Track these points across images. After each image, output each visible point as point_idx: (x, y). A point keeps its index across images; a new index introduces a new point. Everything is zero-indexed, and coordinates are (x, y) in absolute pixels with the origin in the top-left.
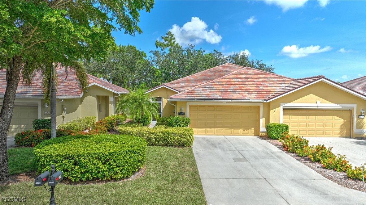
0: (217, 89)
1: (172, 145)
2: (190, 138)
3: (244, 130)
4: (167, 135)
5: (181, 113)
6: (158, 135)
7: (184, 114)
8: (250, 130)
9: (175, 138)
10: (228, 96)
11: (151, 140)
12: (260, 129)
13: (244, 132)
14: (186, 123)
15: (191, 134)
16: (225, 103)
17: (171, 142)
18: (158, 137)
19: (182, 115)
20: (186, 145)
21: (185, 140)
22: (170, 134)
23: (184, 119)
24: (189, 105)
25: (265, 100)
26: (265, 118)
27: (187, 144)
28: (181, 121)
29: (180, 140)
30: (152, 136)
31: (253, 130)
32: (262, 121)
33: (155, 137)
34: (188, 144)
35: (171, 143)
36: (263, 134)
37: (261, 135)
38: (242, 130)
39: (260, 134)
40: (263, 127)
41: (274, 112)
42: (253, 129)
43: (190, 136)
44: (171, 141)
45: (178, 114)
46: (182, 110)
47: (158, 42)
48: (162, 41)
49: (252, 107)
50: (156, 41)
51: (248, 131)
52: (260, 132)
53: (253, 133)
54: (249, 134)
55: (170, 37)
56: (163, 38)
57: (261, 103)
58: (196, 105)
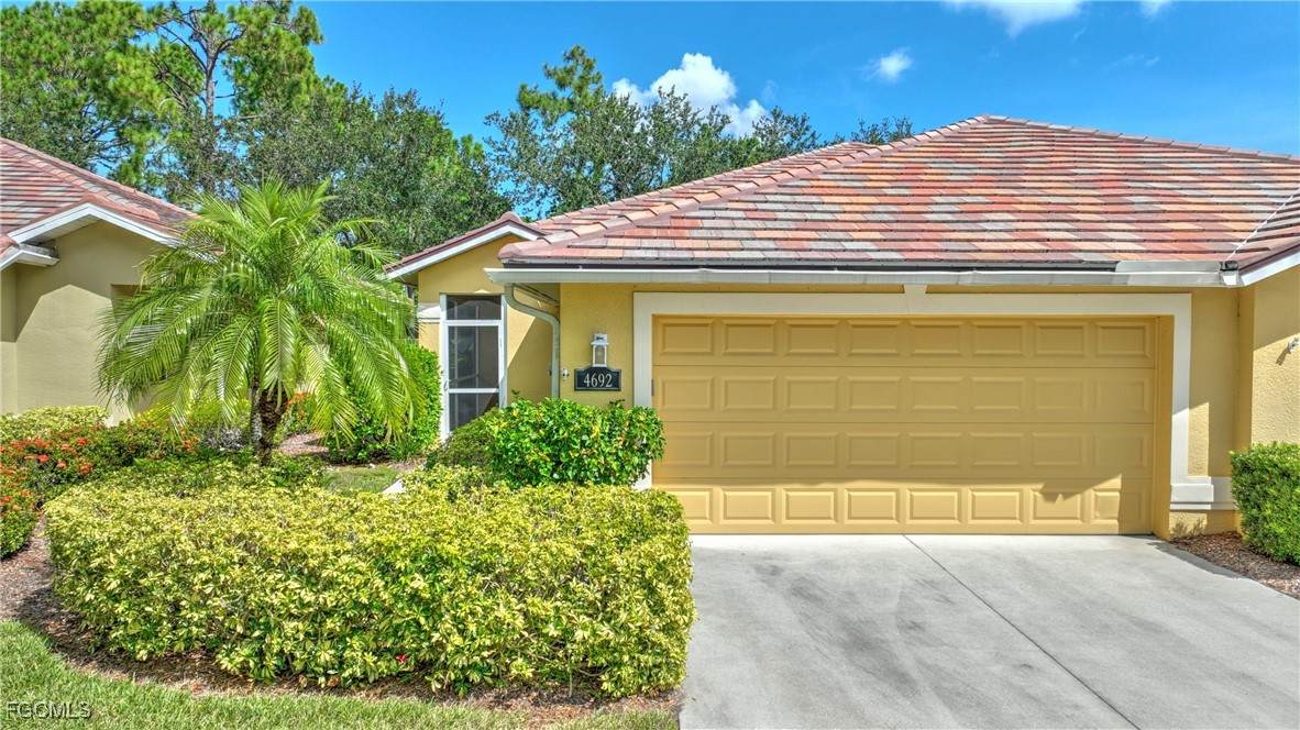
0: (848, 208)
1: (475, 677)
2: (658, 608)
3: (1049, 496)
4: (420, 583)
5: (592, 371)
6: (330, 584)
7: (615, 382)
8: (1091, 493)
9: (502, 612)
10: (940, 245)
11: (268, 628)
12: (1170, 488)
13: (1049, 505)
14: (628, 447)
15: (660, 567)
16: (915, 301)
17: (459, 650)
18: (329, 598)
19: (600, 387)
20: (618, 682)
21: (605, 631)
22: (448, 575)
23: (614, 420)
24: (655, 318)
25: (1228, 267)
26: (1205, 408)
27: (626, 672)
28: (589, 433)
29: (552, 631)
30: (280, 591)
31: (1116, 494)
32: (1189, 427)
33: (309, 597)
34: (640, 670)
35: (460, 661)
36: (1191, 523)
37: (1180, 527)
38: (1032, 491)
39: (1172, 524)
40: (1191, 472)
41: (1280, 361)
42: (1116, 482)
43: (652, 591)
44: (457, 640)
45: (568, 383)
46: (600, 348)
47: (528, 88)
48: (549, 86)
49: (1104, 328)
50: (520, 84)
51: (1078, 497)
52: (1173, 507)
53: (1113, 518)
54: (1082, 520)
55: (580, 71)
56: (549, 75)
57: (1190, 295)
58: (705, 318)
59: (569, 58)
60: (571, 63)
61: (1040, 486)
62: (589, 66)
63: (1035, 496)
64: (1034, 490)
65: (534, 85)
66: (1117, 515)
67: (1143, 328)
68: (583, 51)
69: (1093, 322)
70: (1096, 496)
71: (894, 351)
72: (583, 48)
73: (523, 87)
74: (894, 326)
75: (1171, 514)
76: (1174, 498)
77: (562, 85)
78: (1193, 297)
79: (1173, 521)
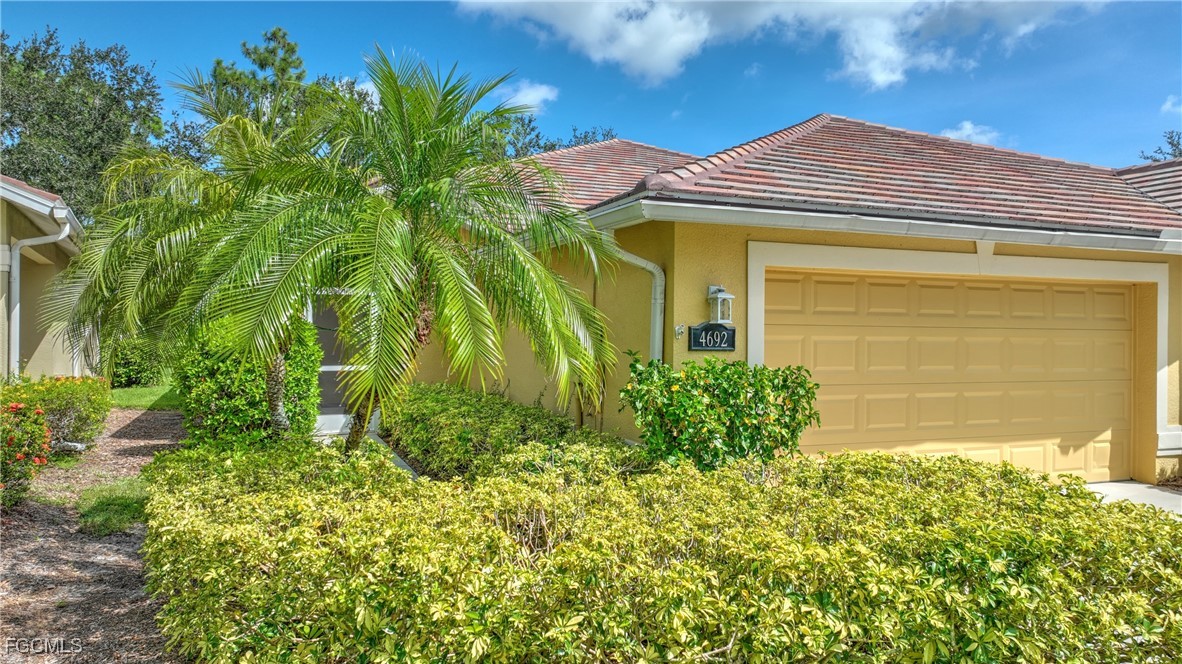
3: (1064, 450)
5: (707, 328)
7: (730, 342)
8: (1091, 445)
12: (1156, 437)
26: (1176, 364)
31: (1108, 445)
36: (1169, 467)
37: (1163, 471)
38: (1052, 445)
39: (1158, 469)
40: (1169, 422)
42: (1108, 435)
45: (682, 342)
47: (224, 64)
48: (245, 66)
49: (1098, 293)
50: (215, 59)
51: (1083, 449)
52: (1159, 453)
53: (1105, 467)
54: (1086, 470)
55: (281, 53)
56: (247, 53)
57: (1167, 265)
58: (796, 273)
59: (270, 39)
60: (272, 44)
61: (1058, 441)
62: (291, 50)
63: (1054, 450)
64: (1054, 444)
65: (231, 62)
66: (1108, 464)
67: (1123, 294)
68: (285, 34)
69: (1091, 287)
70: (1095, 447)
71: (952, 312)
72: (284, 30)
73: (219, 63)
74: (952, 287)
75: (1157, 460)
76: (1160, 446)
77: (263, 66)
78: (1170, 267)
79: (1159, 464)
